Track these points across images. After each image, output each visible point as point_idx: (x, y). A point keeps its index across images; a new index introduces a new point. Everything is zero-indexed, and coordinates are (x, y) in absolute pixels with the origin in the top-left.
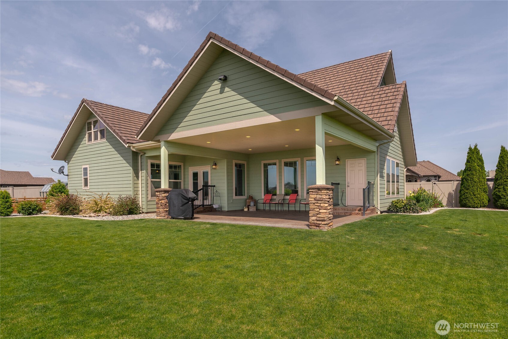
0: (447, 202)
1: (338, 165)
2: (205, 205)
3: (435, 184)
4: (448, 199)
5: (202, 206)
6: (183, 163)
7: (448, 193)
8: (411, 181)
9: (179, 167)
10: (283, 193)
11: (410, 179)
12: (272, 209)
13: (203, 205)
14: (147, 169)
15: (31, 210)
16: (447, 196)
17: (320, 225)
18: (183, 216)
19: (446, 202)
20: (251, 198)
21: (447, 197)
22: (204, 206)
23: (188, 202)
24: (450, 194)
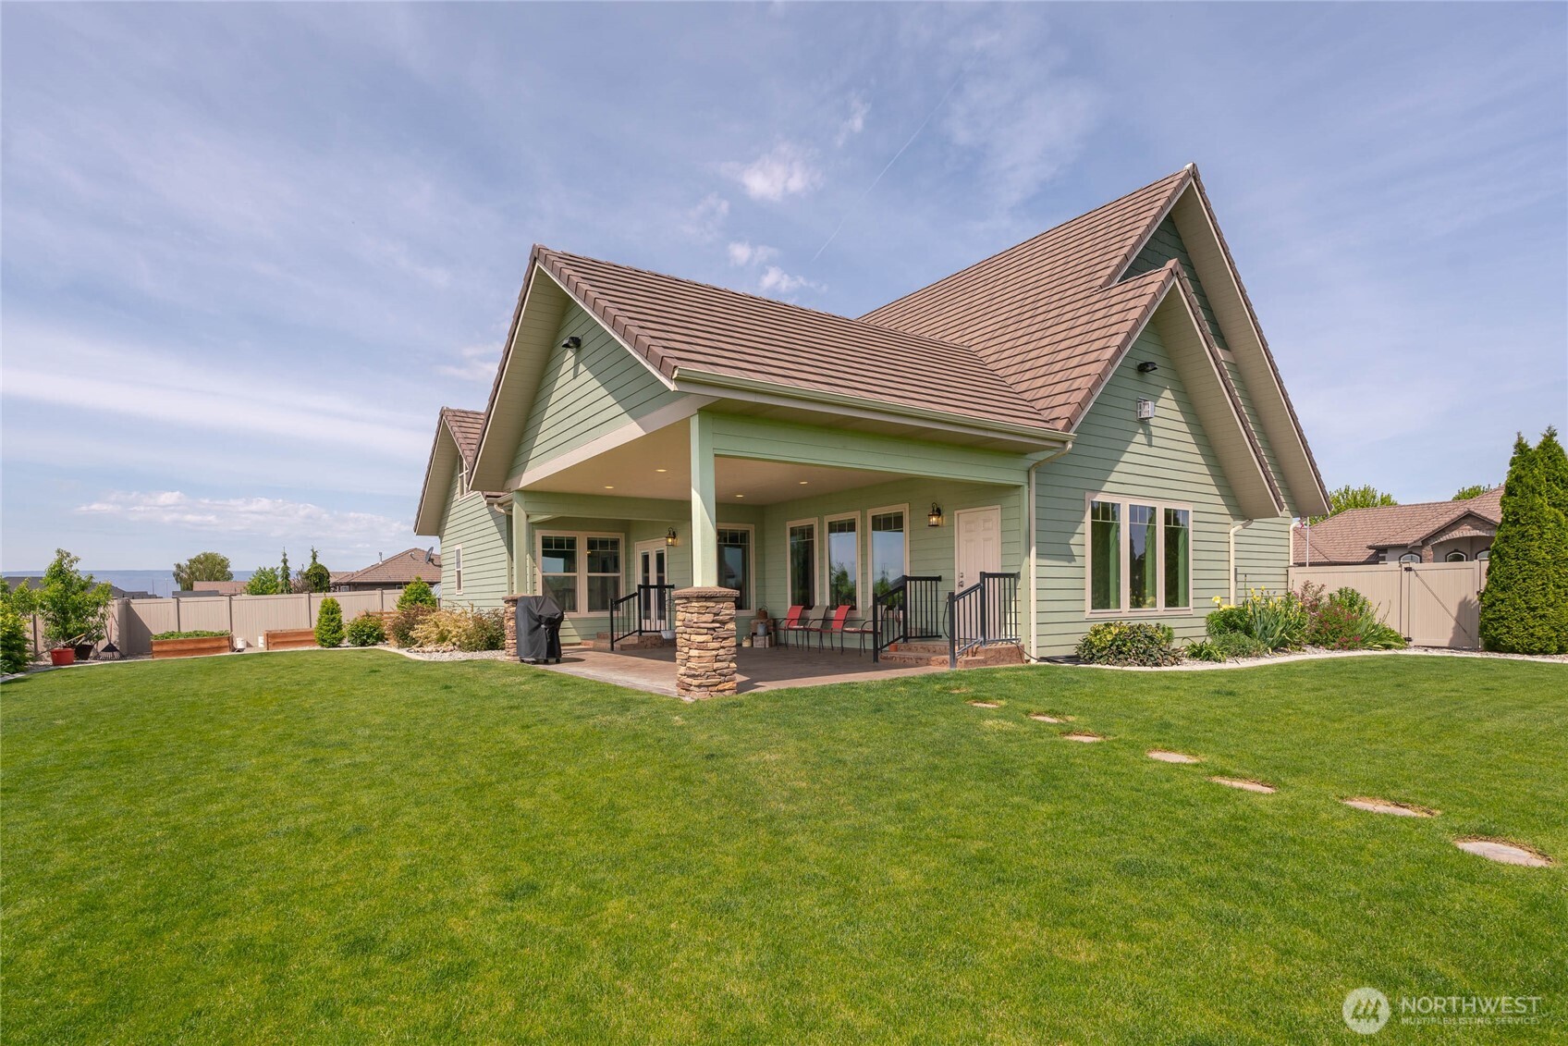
0: (1454, 633)
1: (937, 529)
2: (646, 631)
3: (1408, 569)
4: (1458, 620)
5: (637, 633)
6: (623, 534)
7: (1458, 600)
8: (1459, 559)
9: (615, 543)
10: (828, 603)
11: (1456, 551)
12: (811, 643)
13: (641, 631)
14: (534, 551)
15: (365, 637)
16: (1454, 612)
17: (692, 688)
18: (533, 657)
19: (1452, 631)
20: (763, 614)
21: (1455, 615)
22: (643, 634)
23: (539, 626)
24: (1464, 605)
